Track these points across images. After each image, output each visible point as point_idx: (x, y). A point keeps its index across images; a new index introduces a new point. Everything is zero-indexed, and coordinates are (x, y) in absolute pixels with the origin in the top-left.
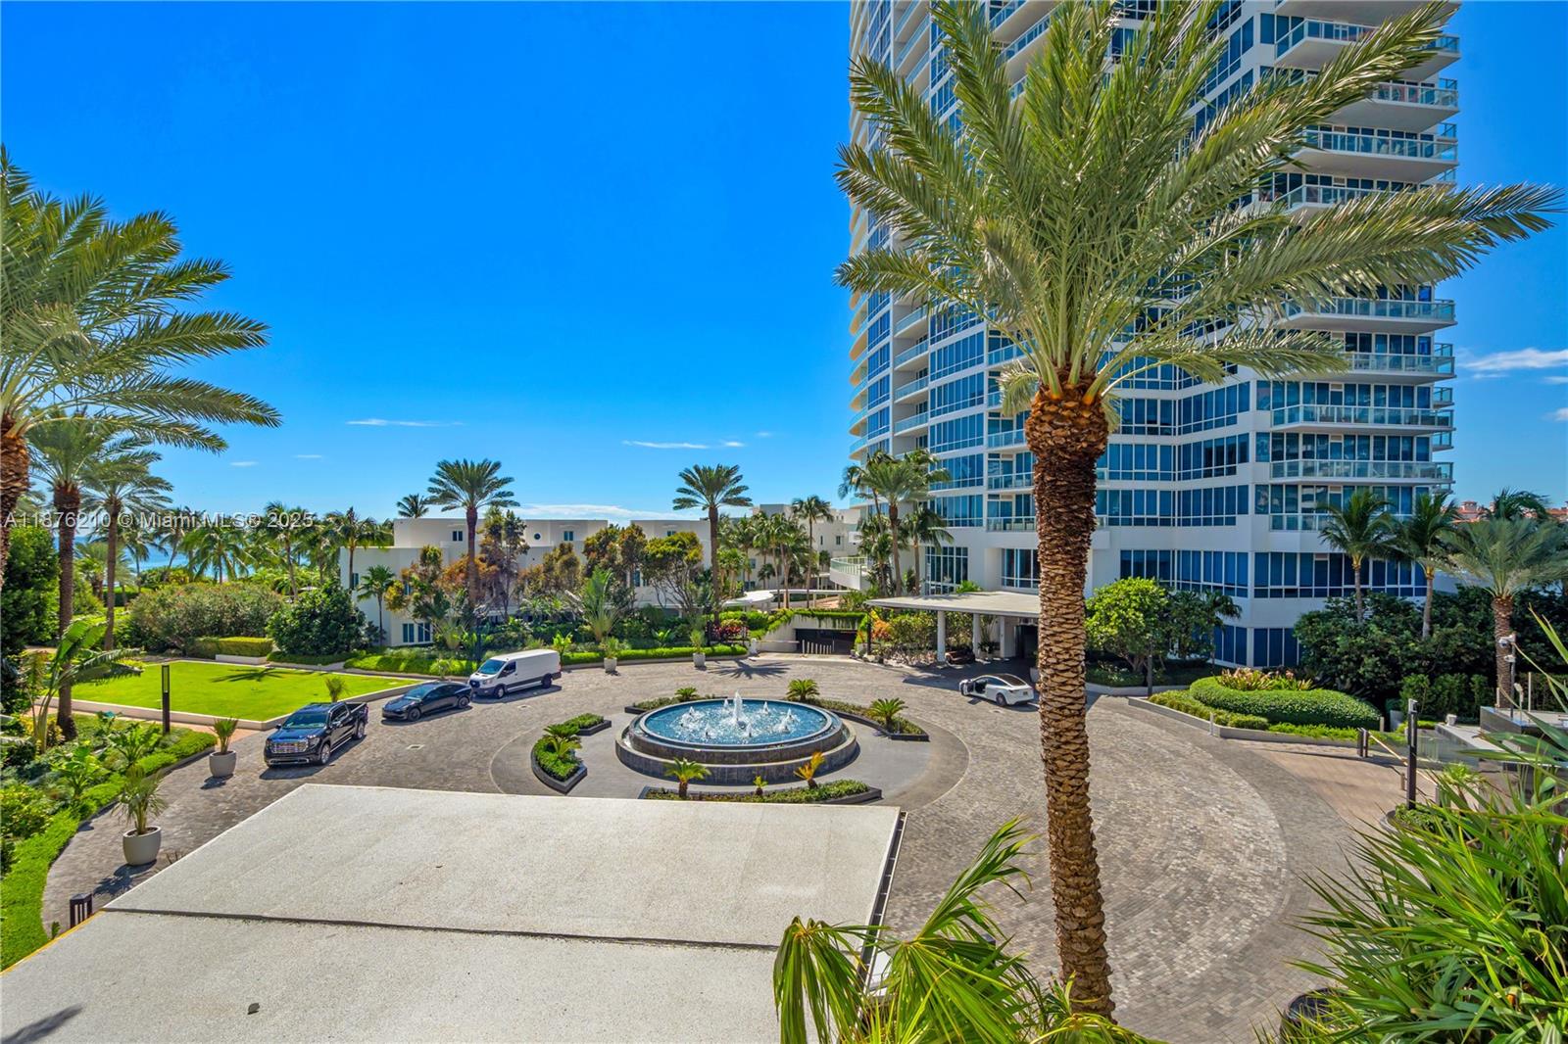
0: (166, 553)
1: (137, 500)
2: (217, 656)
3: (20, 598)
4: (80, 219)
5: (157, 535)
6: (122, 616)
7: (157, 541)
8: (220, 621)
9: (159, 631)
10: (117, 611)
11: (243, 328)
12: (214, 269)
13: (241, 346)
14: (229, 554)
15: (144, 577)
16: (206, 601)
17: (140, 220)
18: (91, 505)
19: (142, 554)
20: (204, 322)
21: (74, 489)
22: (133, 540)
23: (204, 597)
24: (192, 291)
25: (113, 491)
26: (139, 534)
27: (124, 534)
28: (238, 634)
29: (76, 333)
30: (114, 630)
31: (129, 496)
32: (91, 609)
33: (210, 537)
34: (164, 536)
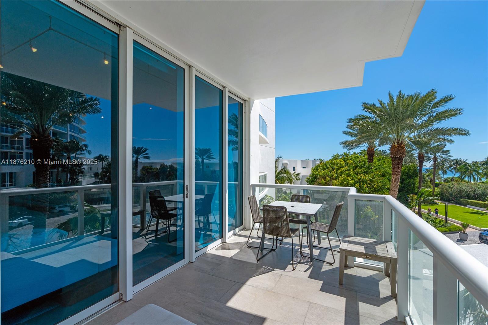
0: (453, 173)
1: (442, 157)
2: (467, 205)
3: (409, 181)
4: (415, 97)
5: (450, 167)
6: (437, 190)
7: (450, 169)
8: (469, 195)
9: (448, 195)
10: (436, 188)
11: (455, 111)
12: (450, 97)
13: (455, 116)
14: (474, 173)
15: (446, 180)
16: (464, 188)
17: (429, 93)
18: (429, 159)
19: (445, 172)
20: (445, 112)
21: (423, 155)
22: (442, 169)
23: (463, 186)
24: (443, 105)
25: (435, 155)
26: (444, 167)
27: (440, 167)
28: (476, 199)
29: (413, 123)
30: (435, 193)
31: (440, 156)
32: (429, 187)
33: (467, 168)
34: (452, 167)
